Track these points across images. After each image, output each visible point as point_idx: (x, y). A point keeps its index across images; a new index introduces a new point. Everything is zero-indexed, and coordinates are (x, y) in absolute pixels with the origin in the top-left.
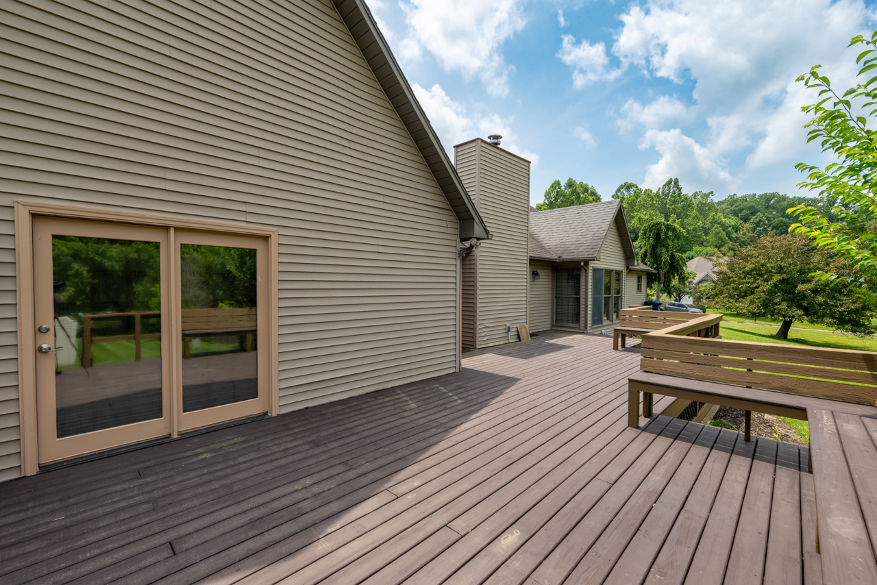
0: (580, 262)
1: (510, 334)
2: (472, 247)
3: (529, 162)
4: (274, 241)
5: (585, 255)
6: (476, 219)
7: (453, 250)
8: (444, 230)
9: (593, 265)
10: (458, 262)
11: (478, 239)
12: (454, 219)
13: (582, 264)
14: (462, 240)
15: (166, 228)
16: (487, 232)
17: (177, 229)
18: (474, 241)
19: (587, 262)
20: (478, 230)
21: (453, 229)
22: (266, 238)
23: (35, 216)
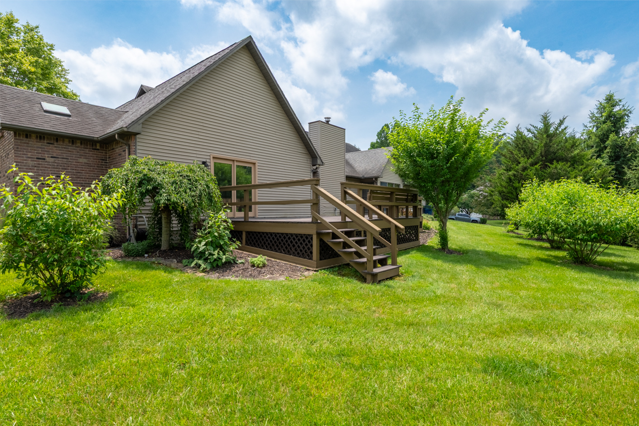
0: (373, 178)
1: (336, 212)
2: (317, 168)
3: (345, 129)
4: (257, 164)
5: (375, 175)
6: (318, 157)
7: (310, 169)
8: (306, 162)
9: (380, 180)
10: (312, 174)
11: (319, 165)
12: (310, 157)
13: (374, 179)
14: (313, 166)
15: (233, 161)
16: (323, 162)
17: (236, 161)
18: (318, 166)
19: (376, 178)
20: (319, 162)
21: (309, 162)
22: (254, 164)
23: (213, 157)
